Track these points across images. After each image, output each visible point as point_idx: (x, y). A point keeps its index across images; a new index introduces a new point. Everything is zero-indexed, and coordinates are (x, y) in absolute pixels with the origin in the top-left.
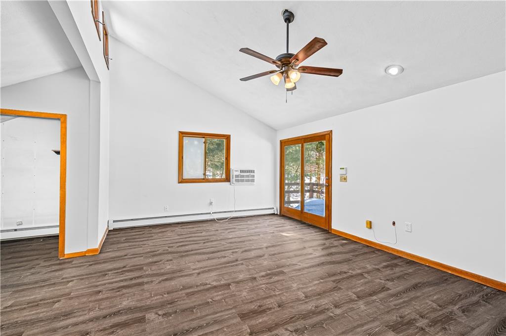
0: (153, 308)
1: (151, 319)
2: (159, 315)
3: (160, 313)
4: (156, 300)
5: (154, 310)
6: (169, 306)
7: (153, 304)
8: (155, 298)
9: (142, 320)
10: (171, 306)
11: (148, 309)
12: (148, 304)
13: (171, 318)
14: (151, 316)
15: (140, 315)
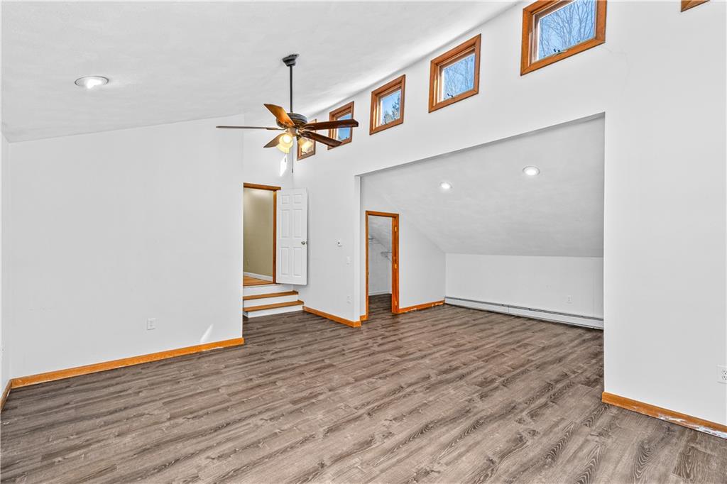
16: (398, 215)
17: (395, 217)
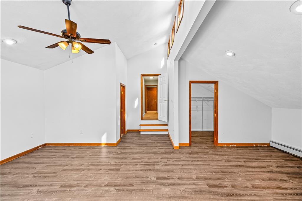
0: (153, 183)
1: (154, 177)
2: (150, 178)
3: (149, 179)
4: (150, 187)
5: (152, 181)
6: (145, 181)
7: (152, 184)
8: (150, 188)
9: (158, 178)
10: (143, 181)
11: (154, 183)
12: (155, 186)
13: (145, 176)
14: (154, 179)
15: (159, 181)
16: (218, 81)
17: (216, 83)
